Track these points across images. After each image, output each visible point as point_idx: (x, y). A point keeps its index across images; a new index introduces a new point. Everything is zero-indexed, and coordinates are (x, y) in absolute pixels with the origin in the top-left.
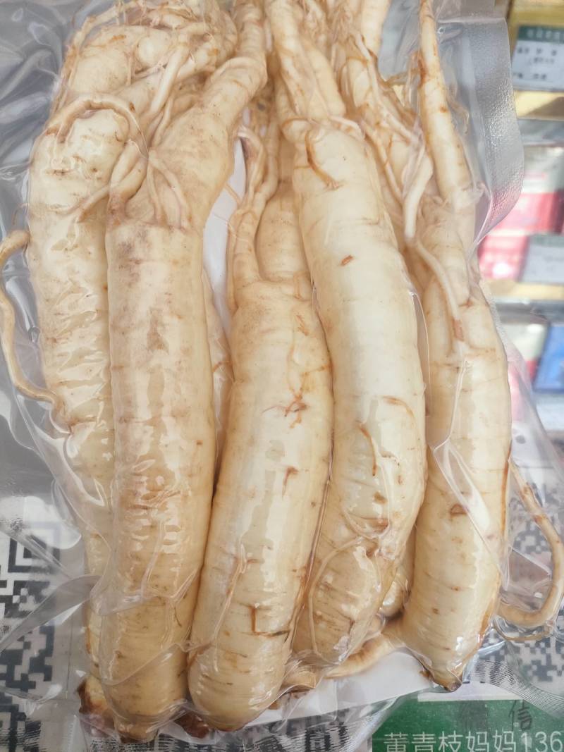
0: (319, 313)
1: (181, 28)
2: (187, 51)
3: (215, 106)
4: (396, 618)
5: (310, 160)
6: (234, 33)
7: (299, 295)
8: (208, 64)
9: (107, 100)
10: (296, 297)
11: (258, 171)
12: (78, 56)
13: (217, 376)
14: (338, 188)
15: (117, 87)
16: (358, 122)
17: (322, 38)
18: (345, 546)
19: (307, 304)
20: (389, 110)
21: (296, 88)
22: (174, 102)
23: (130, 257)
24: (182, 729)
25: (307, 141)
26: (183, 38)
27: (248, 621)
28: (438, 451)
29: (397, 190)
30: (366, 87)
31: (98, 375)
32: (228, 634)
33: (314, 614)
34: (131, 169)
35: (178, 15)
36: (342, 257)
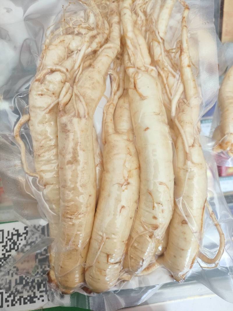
0: (136, 147)
1: (86, 34)
2: (88, 44)
3: (99, 67)
4: (161, 256)
5: (135, 87)
6: (108, 29)
7: (129, 139)
8: (97, 47)
9: (58, 67)
10: (127, 140)
11: (116, 87)
12: (47, 49)
13: (98, 169)
14: (145, 99)
15: (61, 61)
16: (155, 67)
17: (144, 28)
18: (142, 234)
19: (132, 143)
20: (168, 63)
21: (132, 53)
22: (83, 64)
23: (66, 129)
24: (83, 291)
25: (134, 78)
26: (87, 39)
27: (106, 259)
28: (178, 200)
29: (170, 95)
30: (159, 53)
31: (54, 168)
32: (99, 263)
33: (130, 256)
34: (67, 93)
35: (85, 29)
36: (145, 128)
